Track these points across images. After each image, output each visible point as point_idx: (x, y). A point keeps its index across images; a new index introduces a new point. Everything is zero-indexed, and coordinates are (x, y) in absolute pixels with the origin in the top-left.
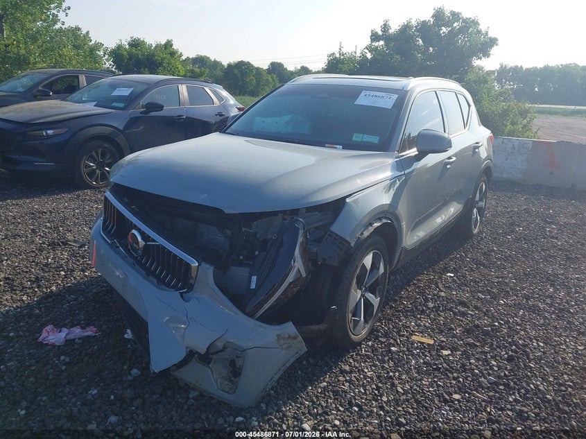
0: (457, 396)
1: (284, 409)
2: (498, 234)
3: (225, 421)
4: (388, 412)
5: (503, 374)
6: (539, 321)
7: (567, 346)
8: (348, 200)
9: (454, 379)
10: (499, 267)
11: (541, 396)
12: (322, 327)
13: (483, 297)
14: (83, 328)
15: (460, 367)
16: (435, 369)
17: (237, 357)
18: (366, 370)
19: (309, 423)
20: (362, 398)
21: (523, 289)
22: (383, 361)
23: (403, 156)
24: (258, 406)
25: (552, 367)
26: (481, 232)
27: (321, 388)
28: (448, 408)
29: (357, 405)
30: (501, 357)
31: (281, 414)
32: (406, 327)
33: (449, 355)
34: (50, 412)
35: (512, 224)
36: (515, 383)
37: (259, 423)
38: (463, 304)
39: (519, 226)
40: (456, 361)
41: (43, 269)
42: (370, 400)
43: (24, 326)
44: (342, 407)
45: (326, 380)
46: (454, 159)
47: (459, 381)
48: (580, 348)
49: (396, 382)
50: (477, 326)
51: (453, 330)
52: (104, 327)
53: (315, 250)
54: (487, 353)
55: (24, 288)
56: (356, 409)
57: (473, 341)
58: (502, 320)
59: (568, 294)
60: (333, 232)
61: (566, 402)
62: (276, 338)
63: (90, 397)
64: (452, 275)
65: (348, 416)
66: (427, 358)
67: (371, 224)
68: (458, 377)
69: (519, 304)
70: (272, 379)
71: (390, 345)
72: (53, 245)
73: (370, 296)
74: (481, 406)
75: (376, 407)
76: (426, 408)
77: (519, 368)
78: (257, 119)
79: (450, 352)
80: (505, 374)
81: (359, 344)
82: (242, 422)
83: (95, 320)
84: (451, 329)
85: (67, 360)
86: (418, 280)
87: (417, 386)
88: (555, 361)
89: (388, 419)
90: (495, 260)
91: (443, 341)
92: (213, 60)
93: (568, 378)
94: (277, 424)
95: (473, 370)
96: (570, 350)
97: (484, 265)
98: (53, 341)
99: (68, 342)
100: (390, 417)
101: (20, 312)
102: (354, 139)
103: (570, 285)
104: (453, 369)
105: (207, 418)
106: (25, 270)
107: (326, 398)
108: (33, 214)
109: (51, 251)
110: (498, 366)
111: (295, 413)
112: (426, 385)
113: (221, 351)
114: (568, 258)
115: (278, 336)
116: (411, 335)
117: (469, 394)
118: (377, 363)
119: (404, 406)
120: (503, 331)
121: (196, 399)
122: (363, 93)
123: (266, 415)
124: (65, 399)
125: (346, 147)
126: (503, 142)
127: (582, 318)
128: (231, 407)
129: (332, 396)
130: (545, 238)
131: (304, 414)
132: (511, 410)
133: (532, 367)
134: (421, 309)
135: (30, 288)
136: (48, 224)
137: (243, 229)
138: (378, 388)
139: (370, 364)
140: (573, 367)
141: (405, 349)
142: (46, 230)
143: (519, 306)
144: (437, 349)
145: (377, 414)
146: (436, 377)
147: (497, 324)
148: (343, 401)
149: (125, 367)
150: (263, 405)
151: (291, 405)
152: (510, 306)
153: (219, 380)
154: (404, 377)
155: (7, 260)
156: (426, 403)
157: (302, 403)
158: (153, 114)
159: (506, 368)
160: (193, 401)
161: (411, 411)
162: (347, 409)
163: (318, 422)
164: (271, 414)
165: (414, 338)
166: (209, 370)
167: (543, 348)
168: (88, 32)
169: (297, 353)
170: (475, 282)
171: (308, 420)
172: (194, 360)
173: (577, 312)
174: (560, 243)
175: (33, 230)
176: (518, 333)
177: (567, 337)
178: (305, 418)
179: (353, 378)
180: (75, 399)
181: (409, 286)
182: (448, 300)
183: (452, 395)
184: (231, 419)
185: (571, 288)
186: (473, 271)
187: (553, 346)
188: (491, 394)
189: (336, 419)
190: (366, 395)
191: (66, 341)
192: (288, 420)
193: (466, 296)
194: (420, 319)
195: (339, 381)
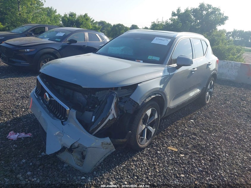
0: (183, 176)
1: (104, 175)
2: (218, 104)
3: (77, 178)
4: (150, 180)
5: (206, 167)
6: (228, 145)
7: (239, 157)
8: (139, 85)
9: (183, 167)
10: (215, 119)
11: (222, 178)
12: (125, 140)
13: (205, 132)
14: (26, 133)
15: (187, 162)
16: (176, 163)
17: (84, 151)
18: (144, 161)
19: (113, 182)
20: (140, 173)
21: (224, 129)
22: (153, 157)
23: (170, 67)
24: (93, 173)
25: (230, 166)
26: (210, 103)
27: (122, 167)
28: (178, 181)
29: (137, 176)
30: (207, 159)
31: (102, 177)
32: (166, 143)
33: (183, 157)
34: (3, 168)
35: (226, 100)
36: (211, 172)
37: (91, 180)
38: (195, 134)
39: (228, 101)
40: (186, 160)
41: (16, 108)
42: (143, 174)
43: (2, 131)
44: (130, 176)
45: (125, 163)
46: (196, 69)
47: (185, 169)
48: (245, 158)
49: (156, 167)
50: (199, 145)
51: (188, 145)
52: (35, 133)
53: (123, 106)
54: (201, 157)
55: (6, 115)
56: (136, 177)
57: (195, 151)
58: (211, 142)
59: (245, 133)
60: (131, 99)
61: (233, 182)
62: (101, 144)
63: (22, 163)
64: (193, 121)
65: (131, 180)
66: (173, 157)
67: (150, 96)
68: (185, 167)
69: (221, 136)
70: (99, 161)
71: (158, 150)
72: (23, 98)
73: (150, 128)
74: (193, 181)
75: (145, 177)
76: (168, 179)
77: (214, 165)
78: (110, 48)
79: (184, 155)
80: (207, 167)
81: (144, 149)
82: (84, 179)
83: (32, 130)
84: (187, 145)
85: (16, 146)
86: (177, 122)
87: (166, 169)
88: (232, 163)
89: (149, 183)
90: (214, 115)
91: (182, 150)
92: (107, 23)
93: (236, 171)
94: (99, 181)
95: (193, 164)
96: (240, 159)
97: (208, 118)
98: (12, 138)
99: (19, 139)
100: (150, 182)
101: (2, 125)
102: (149, 58)
103: (247, 129)
104: (183, 163)
105: (69, 176)
106: (9, 107)
107: (123, 171)
108: (18, 84)
109: (21, 100)
110: (204, 163)
111: (108, 177)
112: (170, 169)
113: (76, 148)
114: (248, 117)
115: (102, 143)
116: (168, 146)
117: (189, 175)
118: (150, 158)
119: (158, 178)
120: (210, 147)
121: (66, 167)
122: (156, 38)
123: (95, 177)
124: (11, 163)
125: (145, 61)
126: (227, 63)
127: (249, 144)
128: (81, 172)
129: (126, 171)
130: (239, 107)
131: (112, 178)
132: (206, 184)
133: (220, 165)
134: (175, 135)
135: (9, 115)
136: (23, 89)
137: (92, 95)
138: (148, 169)
139: (147, 158)
140: (240, 166)
141: (164, 152)
142: (22, 91)
143: (220, 137)
144: (179, 153)
145: (145, 181)
146: (175, 166)
147: (208, 144)
148: (131, 173)
149: (40, 152)
150: (95, 173)
151: (107, 173)
152: (216, 137)
153: (76, 160)
154: (160, 165)
155: (2, 103)
156: (168, 177)
157: (112, 173)
158: (72, 44)
159: (208, 165)
160: (65, 168)
161: (160, 180)
162: (132, 177)
163: (118, 182)
164: (97, 177)
165: (169, 148)
166: (72, 156)
167: (228, 156)
168: (56, 10)
169: (110, 151)
170: (203, 125)
171: (113, 181)
172: (66, 150)
173: (248, 141)
174: (246, 110)
175: (16, 91)
176: (217, 149)
177: (240, 152)
178: (112, 180)
179: (137, 164)
180: (15, 163)
181: (172, 125)
182: (188, 132)
183: (181, 174)
184: (79, 177)
185: (247, 130)
186: (203, 120)
187: (233, 156)
188: (199, 175)
189: (126, 181)
190: (142, 172)
191: (18, 138)
192: (104, 180)
193: (197, 131)
194: (173, 140)
195: (131, 164)
